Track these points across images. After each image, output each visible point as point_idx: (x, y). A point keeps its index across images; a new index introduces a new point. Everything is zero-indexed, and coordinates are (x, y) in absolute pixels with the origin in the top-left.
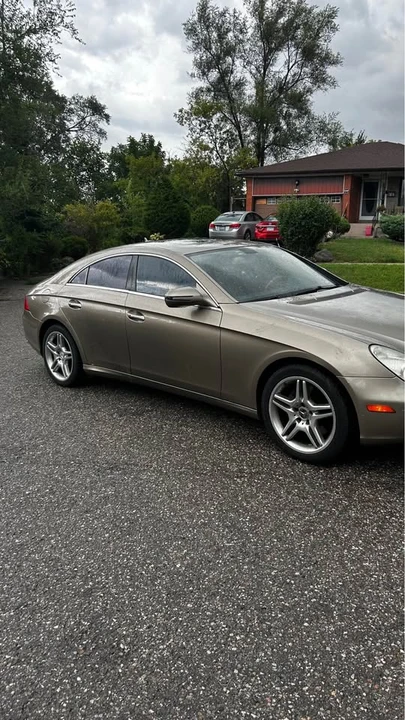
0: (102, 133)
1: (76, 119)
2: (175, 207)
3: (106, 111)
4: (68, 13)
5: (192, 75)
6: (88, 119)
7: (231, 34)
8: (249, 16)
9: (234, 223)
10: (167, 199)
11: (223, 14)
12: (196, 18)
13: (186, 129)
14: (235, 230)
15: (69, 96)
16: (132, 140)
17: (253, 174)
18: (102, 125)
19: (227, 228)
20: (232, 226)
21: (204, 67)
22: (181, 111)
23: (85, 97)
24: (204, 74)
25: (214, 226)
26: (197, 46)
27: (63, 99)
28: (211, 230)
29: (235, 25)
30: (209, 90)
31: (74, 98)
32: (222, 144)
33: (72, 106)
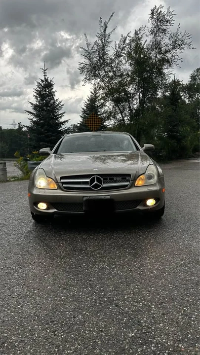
4: (186, 38)
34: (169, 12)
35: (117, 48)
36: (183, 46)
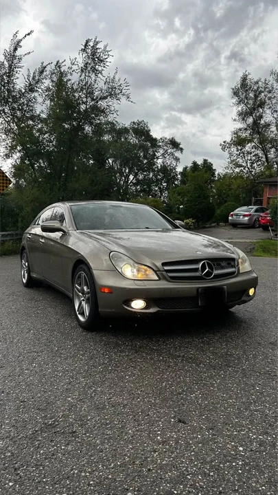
0: (177, 159)
1: (162, 151)
2: (203, 202)
3: (181, 146)
4: (125, 88)
5: (235, 120)
6: (169, 151)
7: (263, 94)
8: (274, 82)
9: (246, 213)
10: (199, 197)
11: (257, 83)
12: (239, 86)
13: (226, 154)
14: (246, 218)
15: (158, 138)
16: (195, 163)
17: (268, 182)
18: (178, 154)
19: (241, 217)
20: (245, 216)
21: (243, 115)
22: (224, 142)
23: (168, 138)
24: (243, 119)
25: (232, 215)
26: (239, 103)
27: (155, 140)
28: (230, 218)
29: (265, 88)
30: (246, 129)
31: (161, 139)
32: (252, 163)
33: (161, 144)
34: (105, 50)
35: (31, 79)
36: (120, 96)
